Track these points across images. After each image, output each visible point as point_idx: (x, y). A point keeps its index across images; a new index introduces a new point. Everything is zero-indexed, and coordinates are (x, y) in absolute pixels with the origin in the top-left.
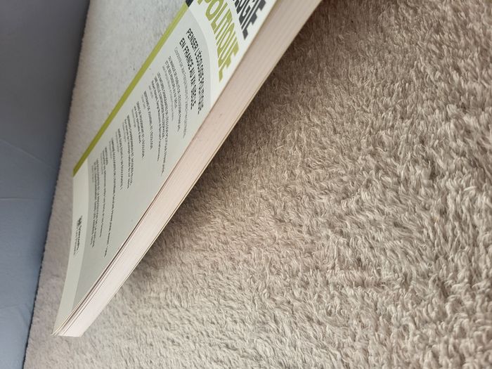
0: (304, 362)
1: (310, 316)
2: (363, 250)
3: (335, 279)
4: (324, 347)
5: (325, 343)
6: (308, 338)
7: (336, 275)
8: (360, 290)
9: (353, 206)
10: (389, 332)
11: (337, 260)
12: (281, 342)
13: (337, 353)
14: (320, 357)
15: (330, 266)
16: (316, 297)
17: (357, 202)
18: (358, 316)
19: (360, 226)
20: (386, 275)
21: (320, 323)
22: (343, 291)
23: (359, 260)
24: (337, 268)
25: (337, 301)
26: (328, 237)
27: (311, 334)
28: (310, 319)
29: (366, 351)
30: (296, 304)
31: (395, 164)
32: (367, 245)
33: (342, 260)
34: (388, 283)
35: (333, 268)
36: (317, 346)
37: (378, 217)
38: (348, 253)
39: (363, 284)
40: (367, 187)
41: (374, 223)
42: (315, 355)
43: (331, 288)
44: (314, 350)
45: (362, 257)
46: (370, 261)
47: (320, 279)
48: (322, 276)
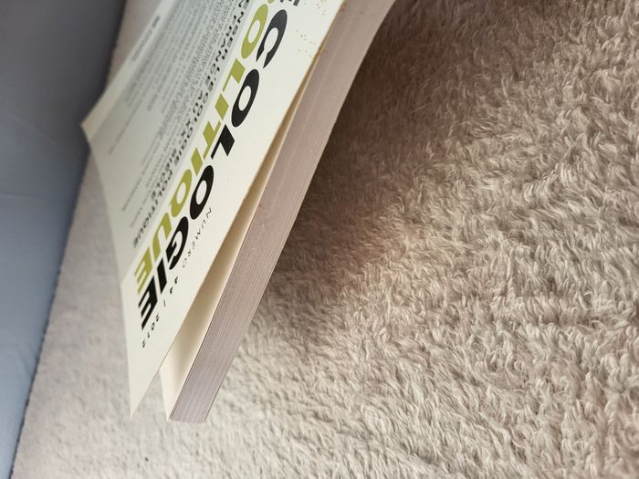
0: (444, 444)
1: (459, 370)
2: (560, 264)
3: (507, 312)
4: (482, 422)
5: (483, 415)
6: (454, 406)
7: (507, 305)
8: (551, 328)
9: (544, 193)
10: (601, 400)
11: (510, 282)
12: (407, 411)
13: (505, 433)
14: (473, 437)
15: (498, 290)
16: (471, 340)
17: (552, 187)
18: (545, 373)
19: (555, 224)
20: (601, 304)
21: (474, 382)
22: (520, 331)
23: (552, 281)
24: (511, 294)
25: (508, 347)
26: (496, 245)
27: (459, 399)
28: (458, 376)
29: (556, 431)
30: (435, 351)
31: (626, 122)
32: (568, 255)
33: (520, 282)
34: (605, 318)
35: (504, 294)
36: (468, 421)
37: (589, 210)
38: (532, 270)
39: (557, 319)
40: (571, 161)
41: (581, 220)
42: (465, 434)
43: (498, 325)
44: (464, 425)
45: (557, 276)
46: (572, 281)
47: (479, 312)
48: (483, 307)
